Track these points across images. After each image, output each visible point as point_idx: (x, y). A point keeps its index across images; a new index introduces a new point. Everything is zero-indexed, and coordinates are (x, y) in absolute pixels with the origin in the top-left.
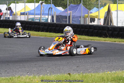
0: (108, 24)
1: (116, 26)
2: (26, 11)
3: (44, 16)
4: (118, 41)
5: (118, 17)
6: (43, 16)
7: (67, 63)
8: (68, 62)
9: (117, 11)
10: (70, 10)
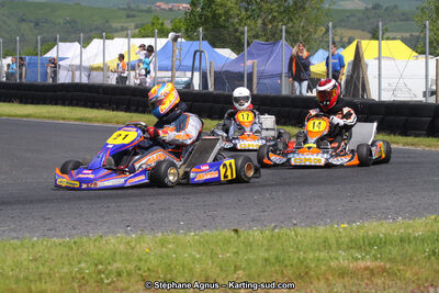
0: (355, 95)
1: (377, 100)
2: (132, 59)
3: (183, 73)
5: (383, 76)
6: (177, 74)
9: (379, 59)
10: (251, 56)
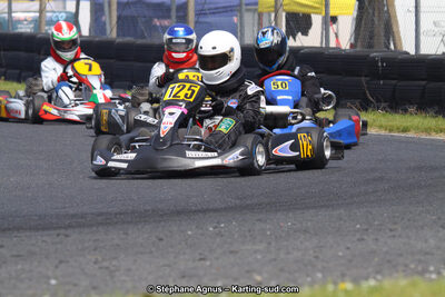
1: (412, 52)
4: (417, 129)
6: (50, 5)
7: (154, 239)
8: (161, 236)
